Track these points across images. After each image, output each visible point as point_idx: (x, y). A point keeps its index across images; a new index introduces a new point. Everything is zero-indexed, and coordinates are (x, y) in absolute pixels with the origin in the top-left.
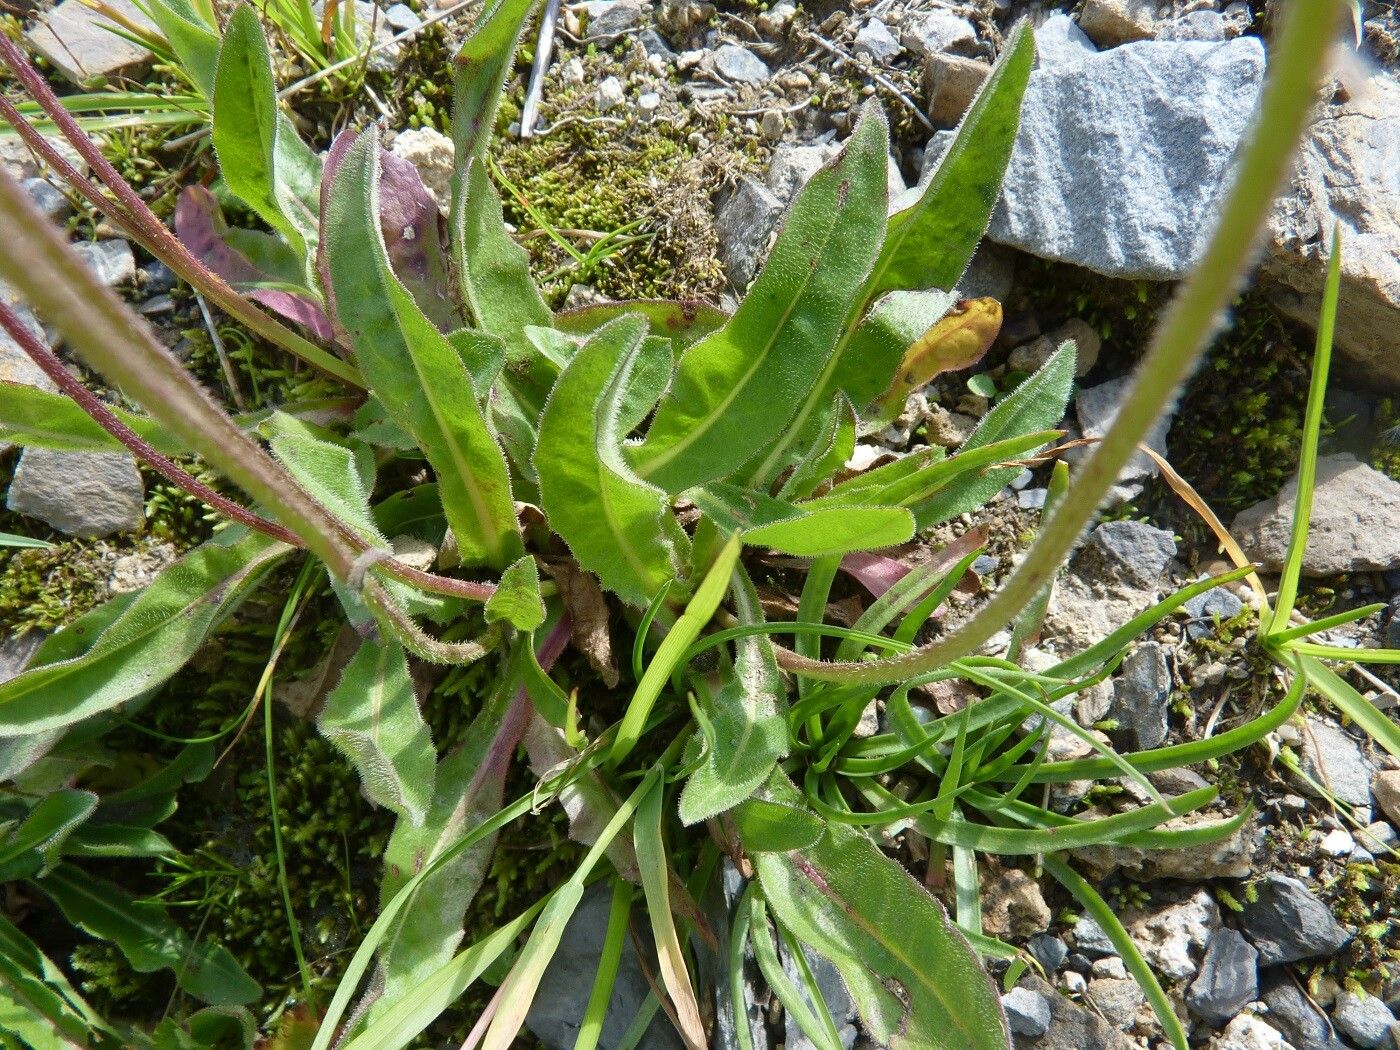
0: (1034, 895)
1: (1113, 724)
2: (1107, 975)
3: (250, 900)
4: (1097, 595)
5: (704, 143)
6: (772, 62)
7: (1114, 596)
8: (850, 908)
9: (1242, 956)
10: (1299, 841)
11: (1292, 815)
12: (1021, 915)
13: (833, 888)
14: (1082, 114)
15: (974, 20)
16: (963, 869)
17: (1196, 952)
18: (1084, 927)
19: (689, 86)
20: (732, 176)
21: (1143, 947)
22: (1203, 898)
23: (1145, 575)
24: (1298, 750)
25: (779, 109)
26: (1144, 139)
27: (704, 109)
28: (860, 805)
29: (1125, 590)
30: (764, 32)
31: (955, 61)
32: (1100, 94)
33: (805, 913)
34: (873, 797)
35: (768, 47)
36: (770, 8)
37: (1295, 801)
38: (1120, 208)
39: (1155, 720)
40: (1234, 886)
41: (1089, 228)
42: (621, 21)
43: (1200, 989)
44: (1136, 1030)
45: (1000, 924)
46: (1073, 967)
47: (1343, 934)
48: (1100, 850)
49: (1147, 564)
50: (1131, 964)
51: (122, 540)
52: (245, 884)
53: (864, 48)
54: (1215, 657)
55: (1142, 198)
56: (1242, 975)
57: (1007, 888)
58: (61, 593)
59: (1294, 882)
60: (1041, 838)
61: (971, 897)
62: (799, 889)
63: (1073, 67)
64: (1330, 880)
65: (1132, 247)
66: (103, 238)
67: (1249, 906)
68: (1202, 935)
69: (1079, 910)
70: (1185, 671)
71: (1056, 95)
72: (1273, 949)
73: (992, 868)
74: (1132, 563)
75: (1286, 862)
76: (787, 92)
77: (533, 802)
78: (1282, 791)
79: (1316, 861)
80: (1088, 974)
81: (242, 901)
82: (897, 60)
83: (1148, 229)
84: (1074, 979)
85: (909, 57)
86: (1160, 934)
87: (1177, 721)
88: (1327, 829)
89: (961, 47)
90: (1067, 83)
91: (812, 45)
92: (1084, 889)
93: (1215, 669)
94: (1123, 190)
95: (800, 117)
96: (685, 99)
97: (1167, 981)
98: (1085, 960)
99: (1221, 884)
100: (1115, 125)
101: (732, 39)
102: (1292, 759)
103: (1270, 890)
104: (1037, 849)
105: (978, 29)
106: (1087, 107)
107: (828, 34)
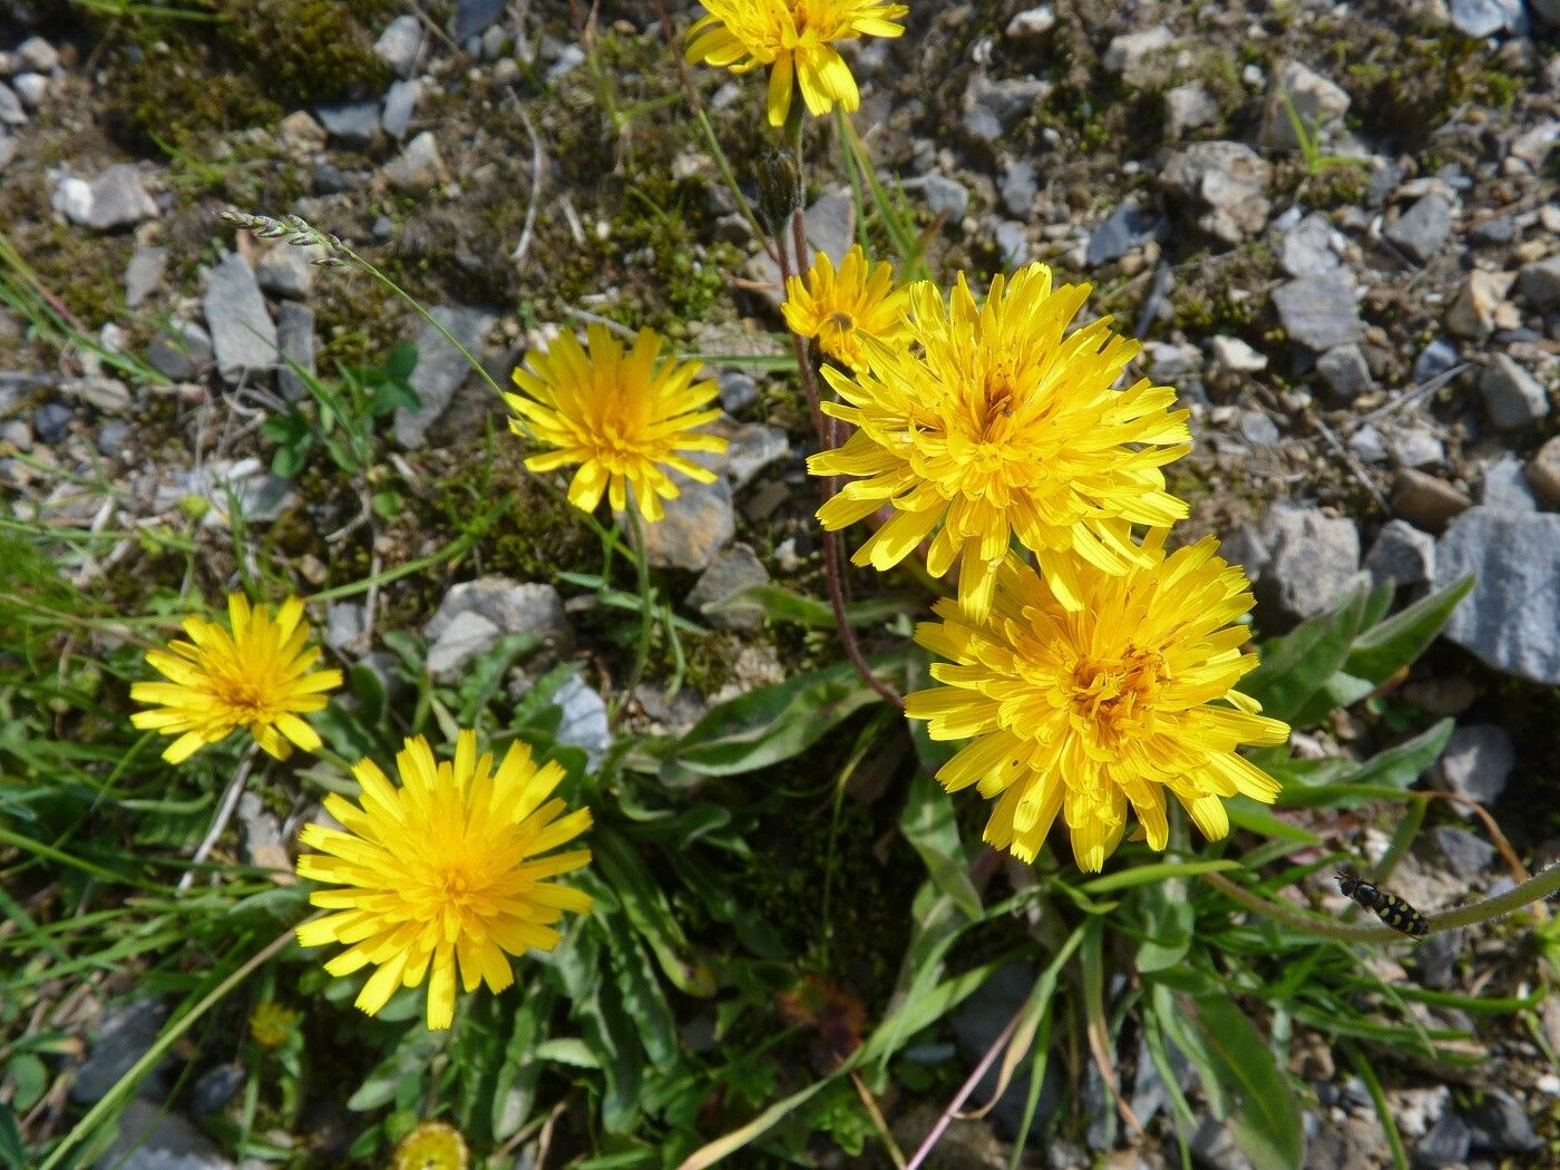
0: (1325, 1056)
1: (1411, 962)
2: (1361, 1118)
3: (786, 895)
4: (1423, 873)
5: (1220, 488)
6: (1283, 431)
7: (1435, 877)
8: (1212, 1036)
9: (1459, 1134)
10: (1522, 1075)
11: (1523, 1057)
12: (1312, 1067)
13: (1200, 1018)
14: (1505, 552)
15: (1446, 445)
16: (1280, 1024)
17: (1428, 1123)
18: (1354, 1084)
19: (1218, 436)
20: (1236, 522)
21: (1392, 1108)
22: (1443, 1091)
23: (1462, 870)
24: (1540, 1016)
25: (1282, 478)
26: (1546, 585)
27: (1225, 462)
28: (1221, 968)
29: (1446, 877)
30: (1282, 407)
31: (1421, 479)
32: (1522, 545)
33: (1179, 1027)
34: (1231, 963)
35: (1283, 419)
36: (1291, 392)
37: (1528, 1049)
38: (1514, 628)
39: (1441, 969)
40: (1468, 1090)
41: (1488, 633)
42: (1178, 369)
43: (1425, 1146)
44: (1373, 1158)
45: (1297, 1066)
46: (1340, 1105)
47: (1536, 1141)
48: (1380, 1044)
49: (1466, 863)
50: (1381, 1116)
51: (746, 637)
52: (786, 885)
53: (1355, 448)
54: (1498, 936)
55: (1533, 627)
56: (1456, 1148)
57: (1308, 1045)
58: (702, 663)
59: (1510, 1101)
60: (1342, 1024)
61: (1282, 1044)
62: (1177, 1012)
63: (1509, 515)
64: (1536, 1105)
65: (1515, 654)
66: (772, 426)
67: (1473, 1105)
68: (1435, 1113)
69: (1354, 1072)
70: (1473, 942)
71: (1490, 532)
72: (1483, 1137)
73: (1300, 1032)
74: (1455, 859)
75: (1510, 1087)
76: (1290, 463)
77: (1012, 905)
78: (1520, 1039)
79: (1531, 1091)
80: (1349, 1113)
81: (781, 895)
82: (1378, 462)
83: (1531, 648)
84: (1338, 1115)
85: (1389, 463)
86: (1406, 1104)
87: (1458, 972)
88: (1545, 1072)
89: (1430, 468)
90: (1501, 527)
91: (1316, 431)
92: (1361, 1061)
93: (1496, 945)
94: (1519, 616)
95: (1294, 486)
96: (1212, 446)
97: (1403, 1134)
98: (1349, 1104)
99: (1459, 1086)
100: (1528, 569)
101: (1256, 406)
102: (1533, 1021)
103: (1492, 1101)
104: (1335, 1030)
105: (1446, 452)
106: (1510, 549)
107: (1331, 425)
